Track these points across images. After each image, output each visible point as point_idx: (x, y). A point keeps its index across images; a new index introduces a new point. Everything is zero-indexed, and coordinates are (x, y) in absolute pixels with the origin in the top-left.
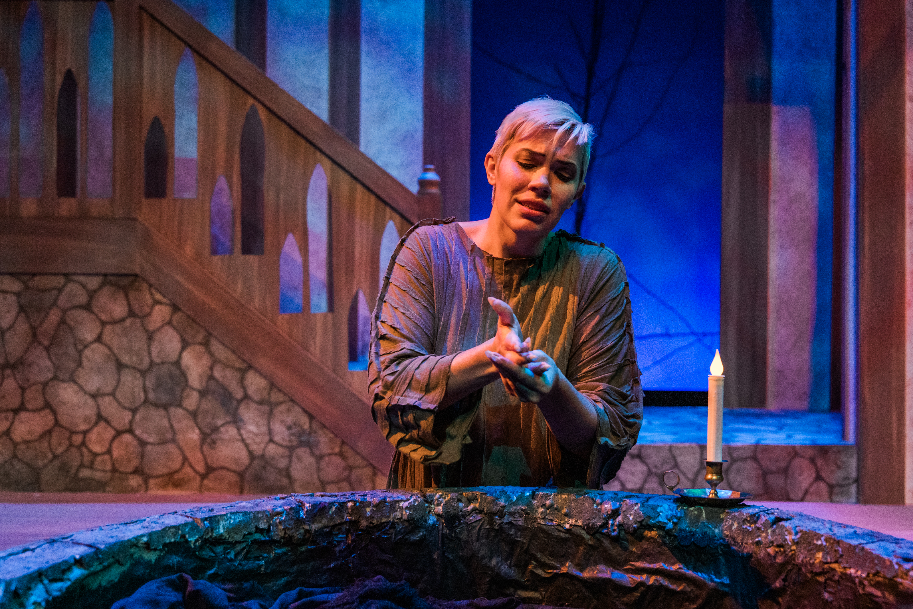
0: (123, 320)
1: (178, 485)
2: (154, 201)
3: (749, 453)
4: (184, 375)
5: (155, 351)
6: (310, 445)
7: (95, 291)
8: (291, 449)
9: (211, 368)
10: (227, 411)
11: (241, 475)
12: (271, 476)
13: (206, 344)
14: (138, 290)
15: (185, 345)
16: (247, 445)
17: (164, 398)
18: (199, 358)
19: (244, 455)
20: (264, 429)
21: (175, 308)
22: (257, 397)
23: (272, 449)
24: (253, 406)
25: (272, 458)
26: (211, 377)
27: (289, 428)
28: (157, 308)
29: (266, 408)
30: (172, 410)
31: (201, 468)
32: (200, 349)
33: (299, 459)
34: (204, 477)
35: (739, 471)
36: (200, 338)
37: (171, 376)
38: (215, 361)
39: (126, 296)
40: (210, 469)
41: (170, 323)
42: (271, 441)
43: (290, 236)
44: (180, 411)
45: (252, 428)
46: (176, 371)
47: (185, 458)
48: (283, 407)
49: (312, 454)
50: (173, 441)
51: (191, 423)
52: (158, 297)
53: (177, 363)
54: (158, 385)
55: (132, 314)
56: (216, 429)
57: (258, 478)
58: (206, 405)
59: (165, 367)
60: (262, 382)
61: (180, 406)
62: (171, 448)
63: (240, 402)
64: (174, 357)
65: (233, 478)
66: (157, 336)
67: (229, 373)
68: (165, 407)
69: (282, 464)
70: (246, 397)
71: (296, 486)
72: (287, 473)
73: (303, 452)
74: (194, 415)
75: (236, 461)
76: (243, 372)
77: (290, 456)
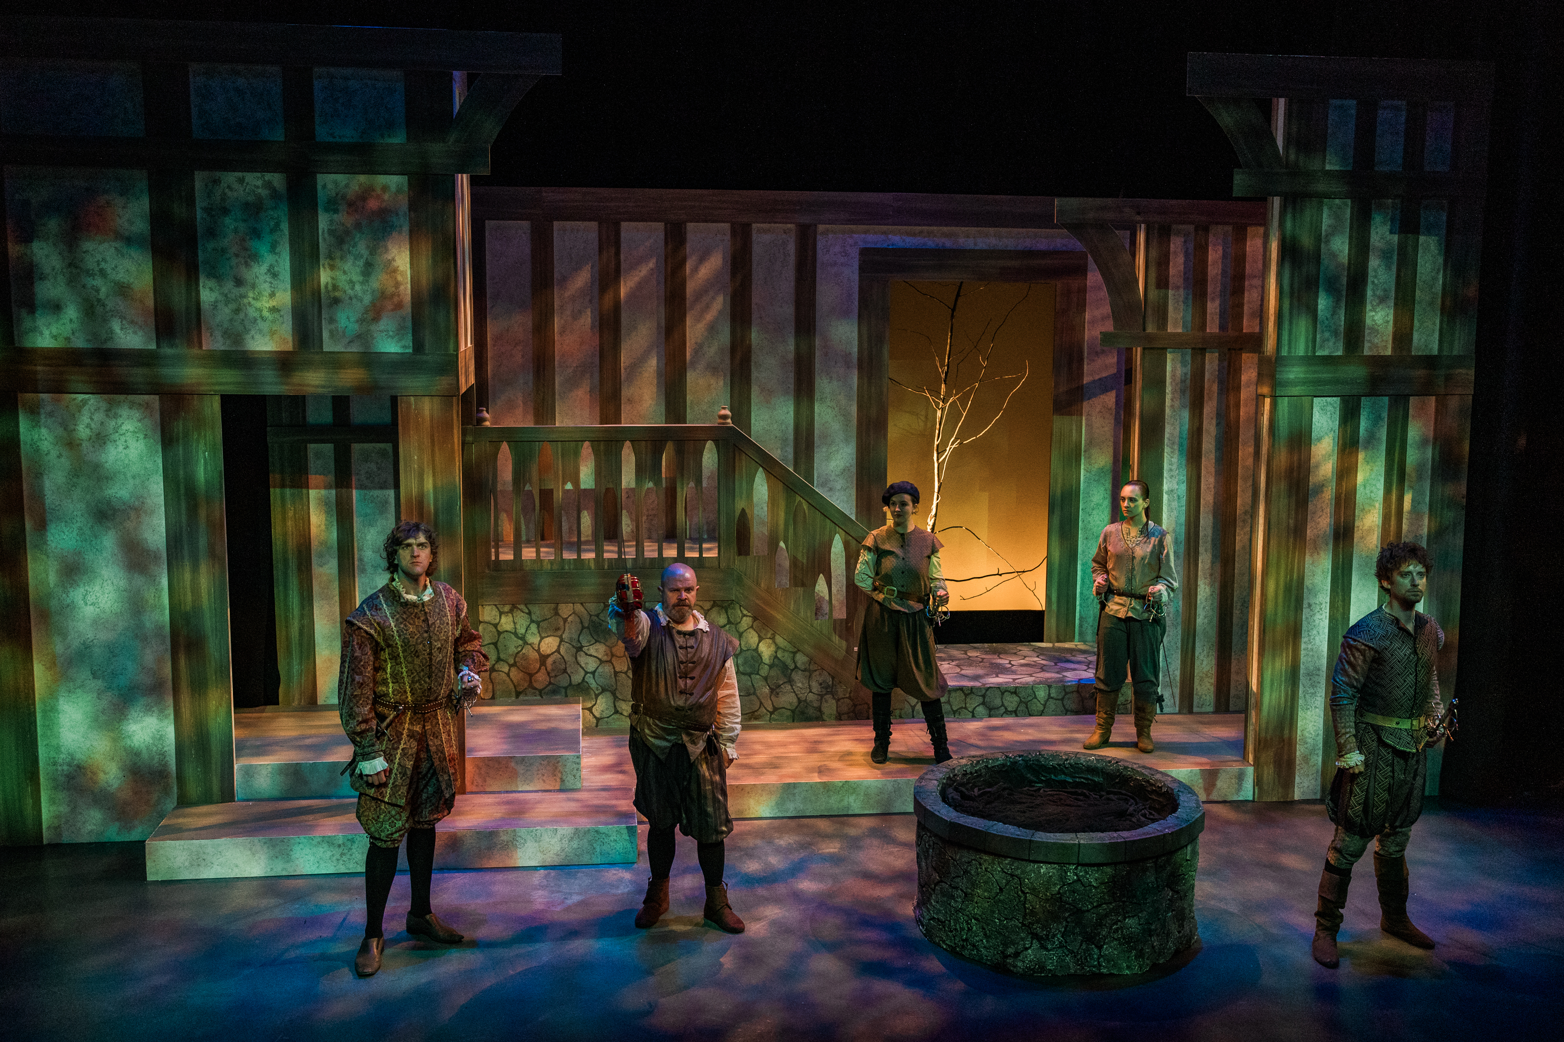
0: (725, 626)
1: (756, 719)
2: (742, 557)
3: (1075, 689)
4: (760, 656)
5: (743, 644)
6: (833, 694)
7: (708, 610)
8: (822, 696)
9: (776, 652)
10: (785, 676)
11: (793, 711)
12: (811, 712)
13: (773, 638)
14: (734, 608)
15: (761, 639)
16: (796, 695)
17: (748, 670)
18: (769, 647)
19: (795, 700)
20: (806, 685)
21: (755, 619)
22: (803, 668)
23: (811, 697)
24: (800, 672)
25: (811, 701)
26: (776, 657)
27: (821, 684)
28: (745, 618)
29: (807, 673)
30: (753, 676)
31: (770, 709)
32: (771, 641)
33: (826, 701)
34: (772, 713)
35: (1069, 699)
36: (769, 635)
37: (753, 657)
38: (778, 647)
39: (727, 612)
40: (775, 709)
41: (752, 627)
42: (811, 692)
43: (821, 575)
44: (758, 677)
45: (800, 685)
46: (756, 655)
47: (761, 703)
48: (817, 673)
49: (834, 698)
50: (754, 694)
51: (764, 683)
52: (745, 612)
53: (756, 650)
54: (745, 663)
55: (729, 622)
56: (779, 686)
57: (803, 713)
58: (773, 673)
59: (749, 653)
60: (805, 659)
61: (758, 674)
62: (753, 697)
63: (792, 670)
64: (754, 646)
65: (789, 713)
66: (745, 634)
67: (786, 654)
68: (749, 675)
69: (816, 704)
70: (796, 667)
71: (825, 717)
72: (819, 709)
73: (828, 697)
74: (766, 679)
75: (791, 704)
76: (794, 653)
77: (821, 699)
